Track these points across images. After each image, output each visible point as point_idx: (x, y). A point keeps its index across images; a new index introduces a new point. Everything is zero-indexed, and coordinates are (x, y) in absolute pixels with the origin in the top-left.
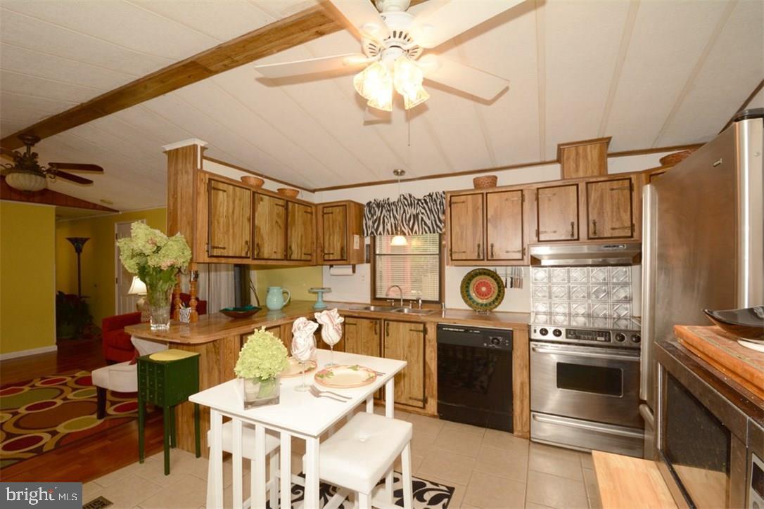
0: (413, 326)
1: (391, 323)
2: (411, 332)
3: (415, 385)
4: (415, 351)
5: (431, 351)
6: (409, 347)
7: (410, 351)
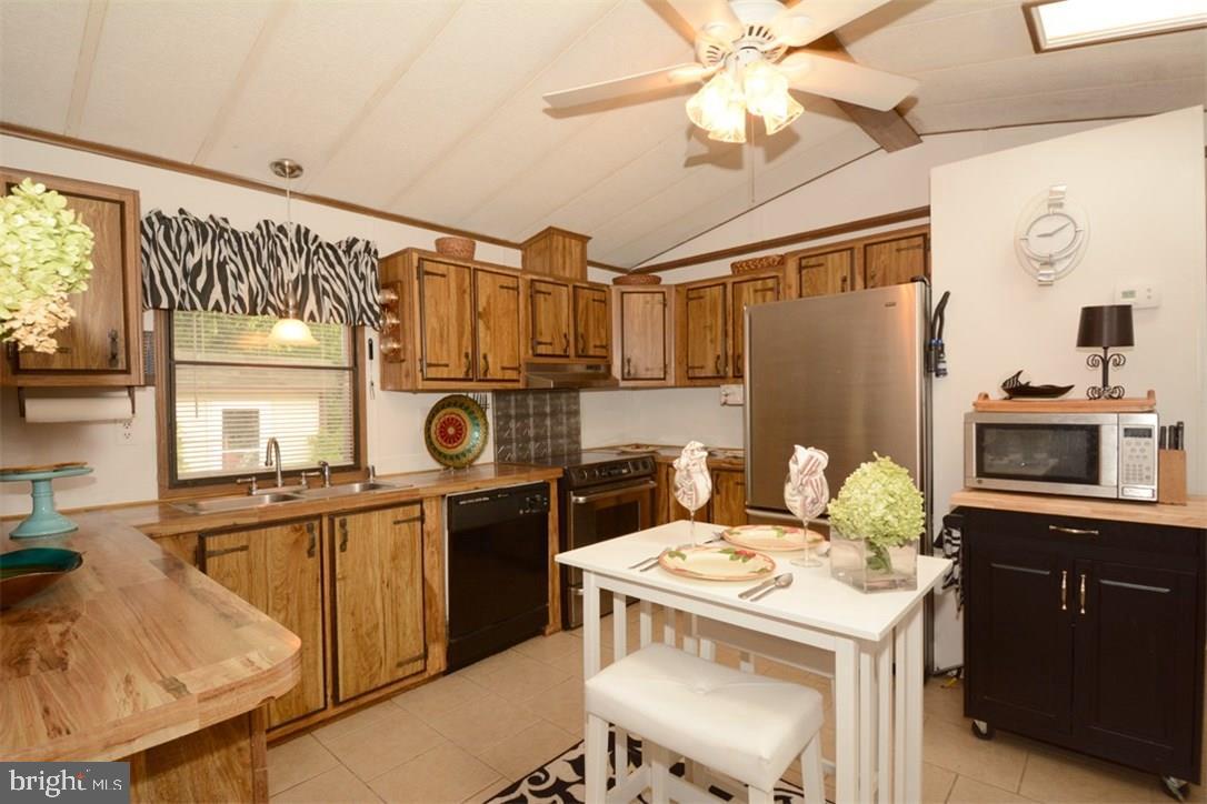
0: (400, 513)
1: (349, 519)
2: (397, 526)
3: (408, 632)
4: (405, 564)
5: (433, 553)
6: (394, 558)
7: (396, 569)
